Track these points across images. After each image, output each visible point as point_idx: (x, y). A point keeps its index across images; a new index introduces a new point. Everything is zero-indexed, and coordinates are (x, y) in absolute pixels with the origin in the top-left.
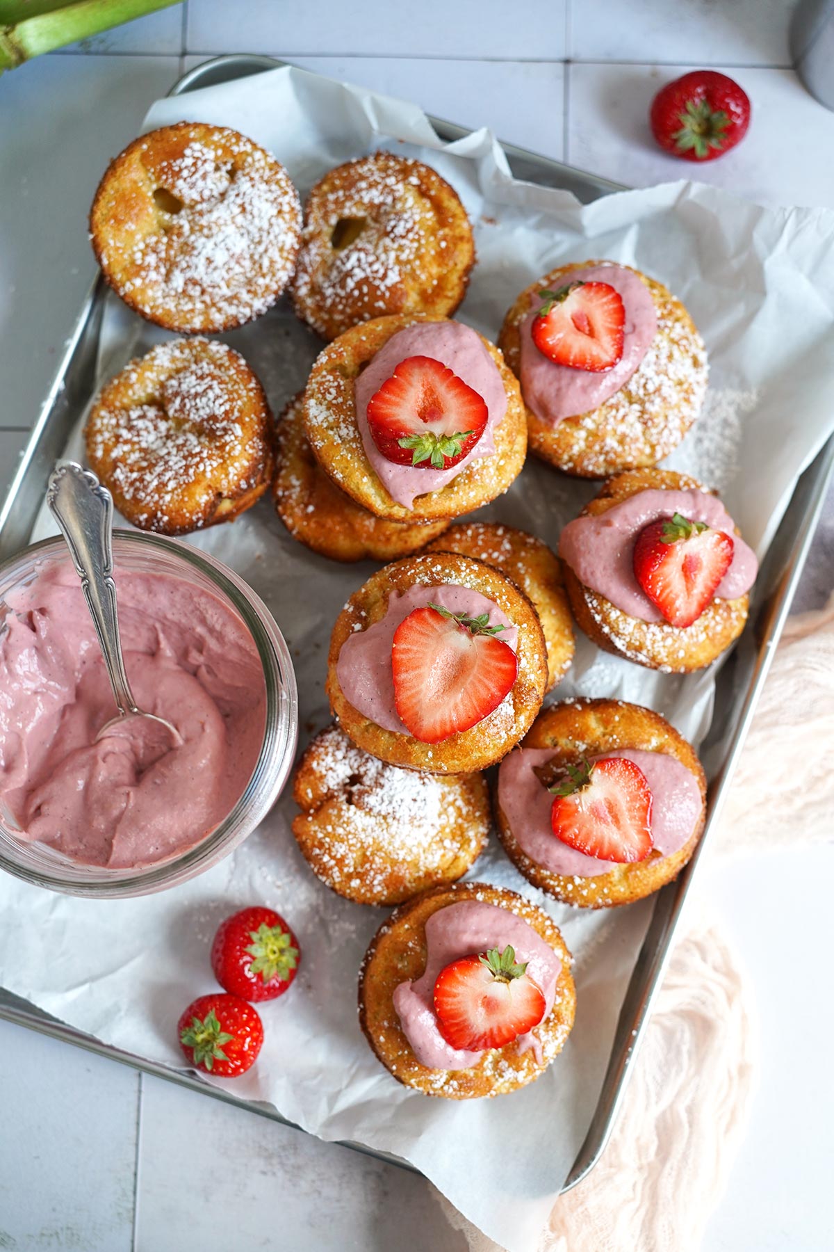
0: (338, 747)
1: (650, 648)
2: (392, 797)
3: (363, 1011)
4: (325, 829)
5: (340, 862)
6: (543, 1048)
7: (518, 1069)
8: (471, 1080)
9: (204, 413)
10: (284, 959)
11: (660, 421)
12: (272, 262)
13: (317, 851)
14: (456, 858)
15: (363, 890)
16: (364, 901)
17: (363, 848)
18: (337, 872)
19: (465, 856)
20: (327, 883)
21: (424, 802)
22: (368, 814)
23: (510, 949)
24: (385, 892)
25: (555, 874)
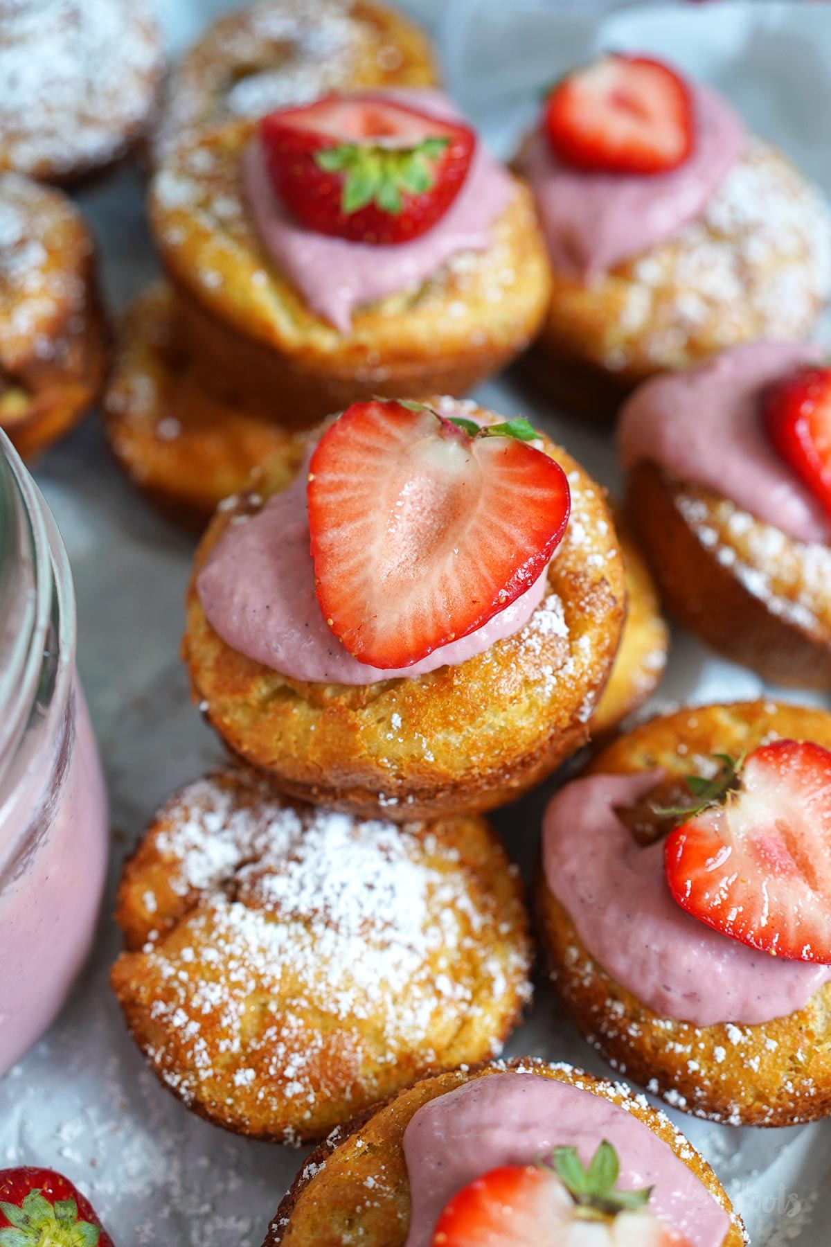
0: (210, 809)
2: (322, 878)
4: (179, 957)
5: (211, 1023)
13: (161, 1007)
14: (465, 1022)
15: (261, 1095)
16: (265, 1127)
17: (261, 990)
18: (205, 1055)
19: (483, 1016)
20: (183, 1091)
21: (389, 893)
22: (271, 917)
23: (608, 1152)
24: (311, 1099)
25: (685, 1022)
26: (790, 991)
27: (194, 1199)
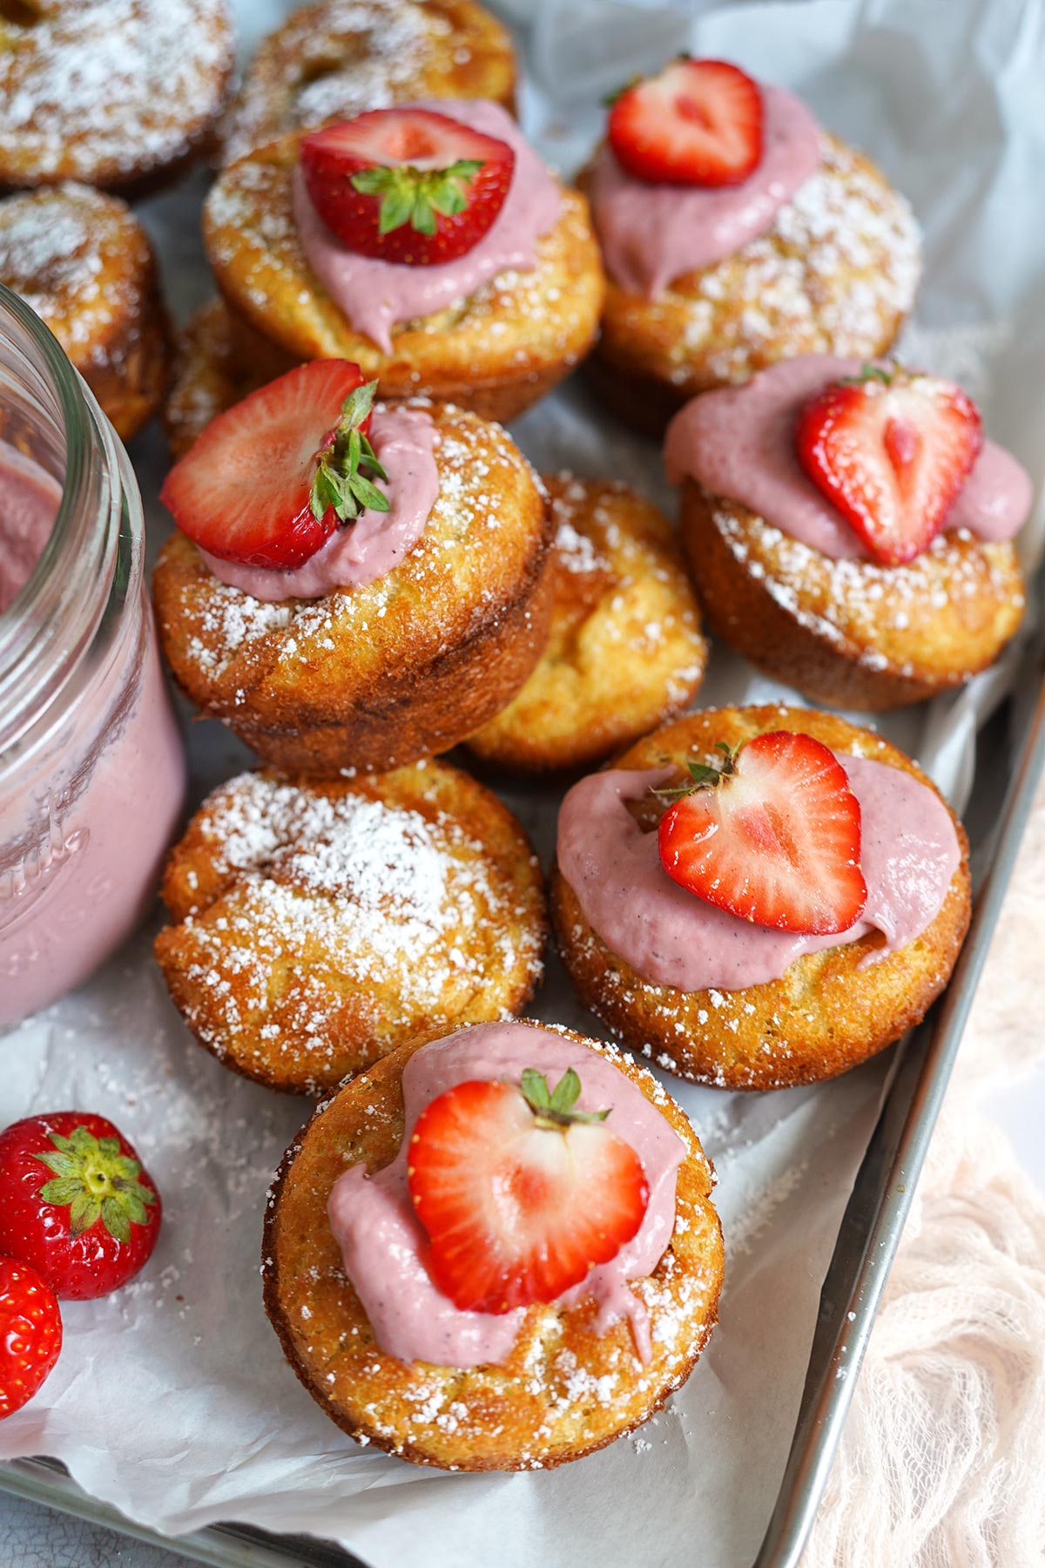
0: (251, 798)
1: (840, 600)
2: (346, 857)
3: (272, 1275)
4: (215, 926)
5: (240, 983)
6: (653, 1322)
7: (598, 1371)
8: (496, 1400)
9: (41, 258)
10: (122, 1197)
11: (837, 290)
12: (181, 83)
13: (196, 970)
14: (477, 992)
15: (284, 1048)
16: (288, 1077)
17: (288, 955)
18: (235, 1011)
19: (494, 987)
20: (216, 1045)
21: (409, 873)
22: (299, 892)
23: (572, 1078)
24: (330, 1052)
25: (672, 987)
26: (767, 961)
27: (232, 1154)
